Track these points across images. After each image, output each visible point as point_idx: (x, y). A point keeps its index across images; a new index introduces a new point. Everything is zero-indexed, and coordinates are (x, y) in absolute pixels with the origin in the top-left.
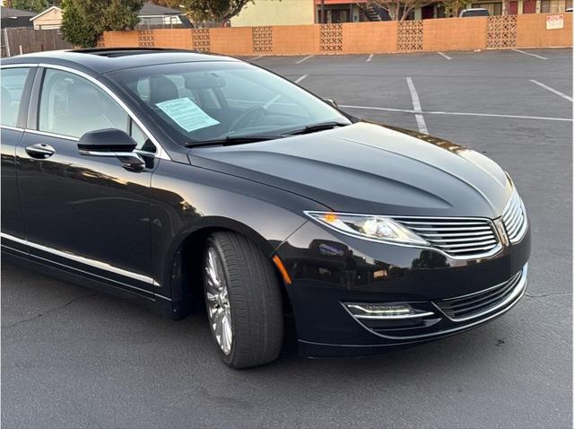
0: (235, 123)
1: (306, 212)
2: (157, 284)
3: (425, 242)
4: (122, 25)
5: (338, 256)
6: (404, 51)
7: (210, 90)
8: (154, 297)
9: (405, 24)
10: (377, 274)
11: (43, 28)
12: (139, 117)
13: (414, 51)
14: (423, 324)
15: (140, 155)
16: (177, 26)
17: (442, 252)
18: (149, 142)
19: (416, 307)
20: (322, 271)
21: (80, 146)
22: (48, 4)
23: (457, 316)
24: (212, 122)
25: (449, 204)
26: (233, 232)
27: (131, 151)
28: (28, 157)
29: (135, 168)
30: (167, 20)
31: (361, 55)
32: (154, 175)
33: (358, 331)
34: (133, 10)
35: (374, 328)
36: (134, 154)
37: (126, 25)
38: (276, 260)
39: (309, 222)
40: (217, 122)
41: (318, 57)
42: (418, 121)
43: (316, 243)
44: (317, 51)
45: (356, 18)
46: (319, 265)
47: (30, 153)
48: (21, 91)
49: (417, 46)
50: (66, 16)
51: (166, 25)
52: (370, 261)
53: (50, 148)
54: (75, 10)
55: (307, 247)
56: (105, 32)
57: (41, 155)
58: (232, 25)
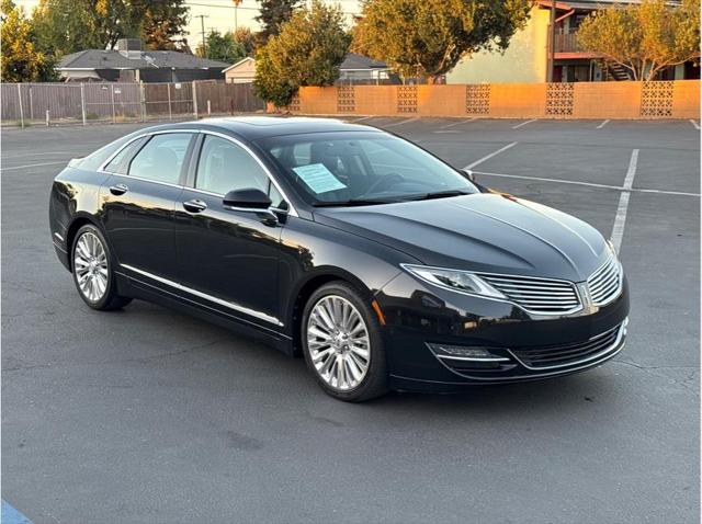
0: (372, 187)
1: (402, 265)
2: (281, 324)
3: (503, 296)
4: (320, 81)
5: (437, 308)
6: (648, 117)
7: (357, 158)
8: (279, 336)
9: (651, 85)
10: (468, 325)
11: (236, 81)
12: (277, 179)
13: (660, 117)
14: (500, 368)
15: (274, 212)
16: (383, 82)
17: (519, 306)
18: (283, 202)
19: (493, 353)
20: (424, 322)
21: (225, 202)
22: (244, 53)
23: (534, 365)
24: (339, 186)
25: (531, 265)
26: (345, 280)
27: (266, 208)
28: (184, 210)
29: (270, 223)
30: (375, 74)
31: (595, 120)
32: (284, 230)
33: (439, 369)
34: (333, 64)
35: (454, 368)
36: (269, 210)
37: (324, 80)
38: (375, 304)
39: (403, 274)
40: (344, 186)
41: (542, 121)
42: (621, 198)
43: (417, 294)
44: (542, 115)
45: (598, 75)
46: (420, 316)
47: (187, 208)
48: (184, 153)
49: (664, 112)
50: (261, 68)
51: (372, 80)
52: (463, 313)
53: (204, 204)
54: (271, 63)
55: (409, 296)
56: (301, 88)
57: (195, 210)
58: (448, 82)
